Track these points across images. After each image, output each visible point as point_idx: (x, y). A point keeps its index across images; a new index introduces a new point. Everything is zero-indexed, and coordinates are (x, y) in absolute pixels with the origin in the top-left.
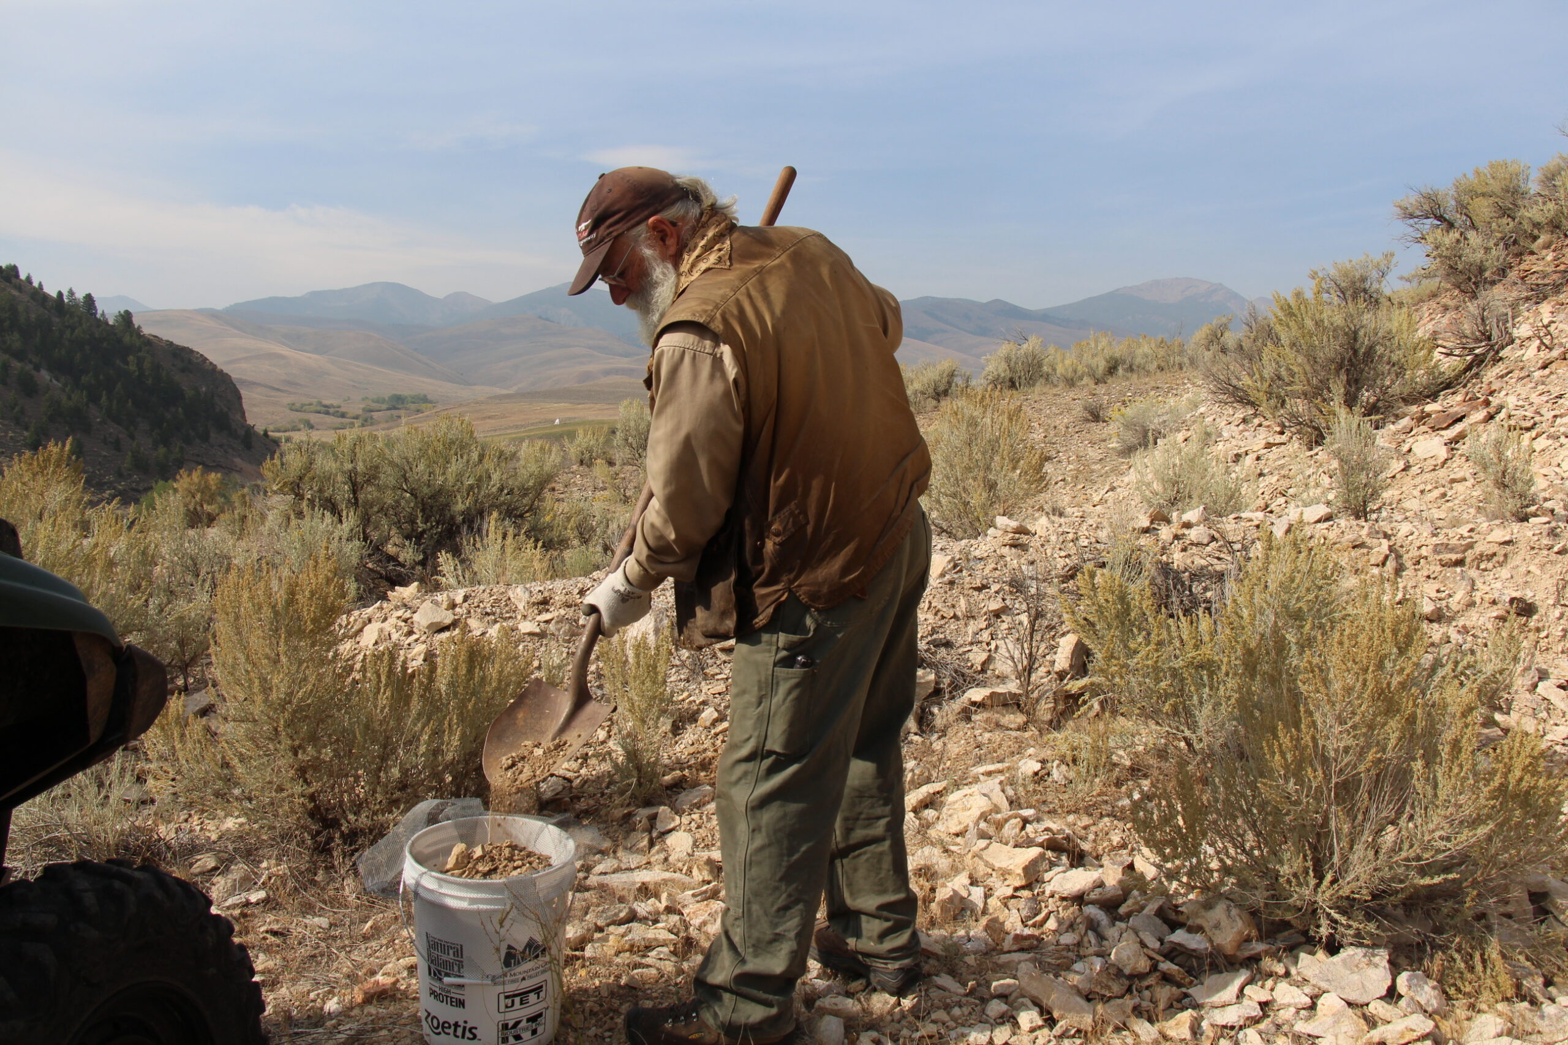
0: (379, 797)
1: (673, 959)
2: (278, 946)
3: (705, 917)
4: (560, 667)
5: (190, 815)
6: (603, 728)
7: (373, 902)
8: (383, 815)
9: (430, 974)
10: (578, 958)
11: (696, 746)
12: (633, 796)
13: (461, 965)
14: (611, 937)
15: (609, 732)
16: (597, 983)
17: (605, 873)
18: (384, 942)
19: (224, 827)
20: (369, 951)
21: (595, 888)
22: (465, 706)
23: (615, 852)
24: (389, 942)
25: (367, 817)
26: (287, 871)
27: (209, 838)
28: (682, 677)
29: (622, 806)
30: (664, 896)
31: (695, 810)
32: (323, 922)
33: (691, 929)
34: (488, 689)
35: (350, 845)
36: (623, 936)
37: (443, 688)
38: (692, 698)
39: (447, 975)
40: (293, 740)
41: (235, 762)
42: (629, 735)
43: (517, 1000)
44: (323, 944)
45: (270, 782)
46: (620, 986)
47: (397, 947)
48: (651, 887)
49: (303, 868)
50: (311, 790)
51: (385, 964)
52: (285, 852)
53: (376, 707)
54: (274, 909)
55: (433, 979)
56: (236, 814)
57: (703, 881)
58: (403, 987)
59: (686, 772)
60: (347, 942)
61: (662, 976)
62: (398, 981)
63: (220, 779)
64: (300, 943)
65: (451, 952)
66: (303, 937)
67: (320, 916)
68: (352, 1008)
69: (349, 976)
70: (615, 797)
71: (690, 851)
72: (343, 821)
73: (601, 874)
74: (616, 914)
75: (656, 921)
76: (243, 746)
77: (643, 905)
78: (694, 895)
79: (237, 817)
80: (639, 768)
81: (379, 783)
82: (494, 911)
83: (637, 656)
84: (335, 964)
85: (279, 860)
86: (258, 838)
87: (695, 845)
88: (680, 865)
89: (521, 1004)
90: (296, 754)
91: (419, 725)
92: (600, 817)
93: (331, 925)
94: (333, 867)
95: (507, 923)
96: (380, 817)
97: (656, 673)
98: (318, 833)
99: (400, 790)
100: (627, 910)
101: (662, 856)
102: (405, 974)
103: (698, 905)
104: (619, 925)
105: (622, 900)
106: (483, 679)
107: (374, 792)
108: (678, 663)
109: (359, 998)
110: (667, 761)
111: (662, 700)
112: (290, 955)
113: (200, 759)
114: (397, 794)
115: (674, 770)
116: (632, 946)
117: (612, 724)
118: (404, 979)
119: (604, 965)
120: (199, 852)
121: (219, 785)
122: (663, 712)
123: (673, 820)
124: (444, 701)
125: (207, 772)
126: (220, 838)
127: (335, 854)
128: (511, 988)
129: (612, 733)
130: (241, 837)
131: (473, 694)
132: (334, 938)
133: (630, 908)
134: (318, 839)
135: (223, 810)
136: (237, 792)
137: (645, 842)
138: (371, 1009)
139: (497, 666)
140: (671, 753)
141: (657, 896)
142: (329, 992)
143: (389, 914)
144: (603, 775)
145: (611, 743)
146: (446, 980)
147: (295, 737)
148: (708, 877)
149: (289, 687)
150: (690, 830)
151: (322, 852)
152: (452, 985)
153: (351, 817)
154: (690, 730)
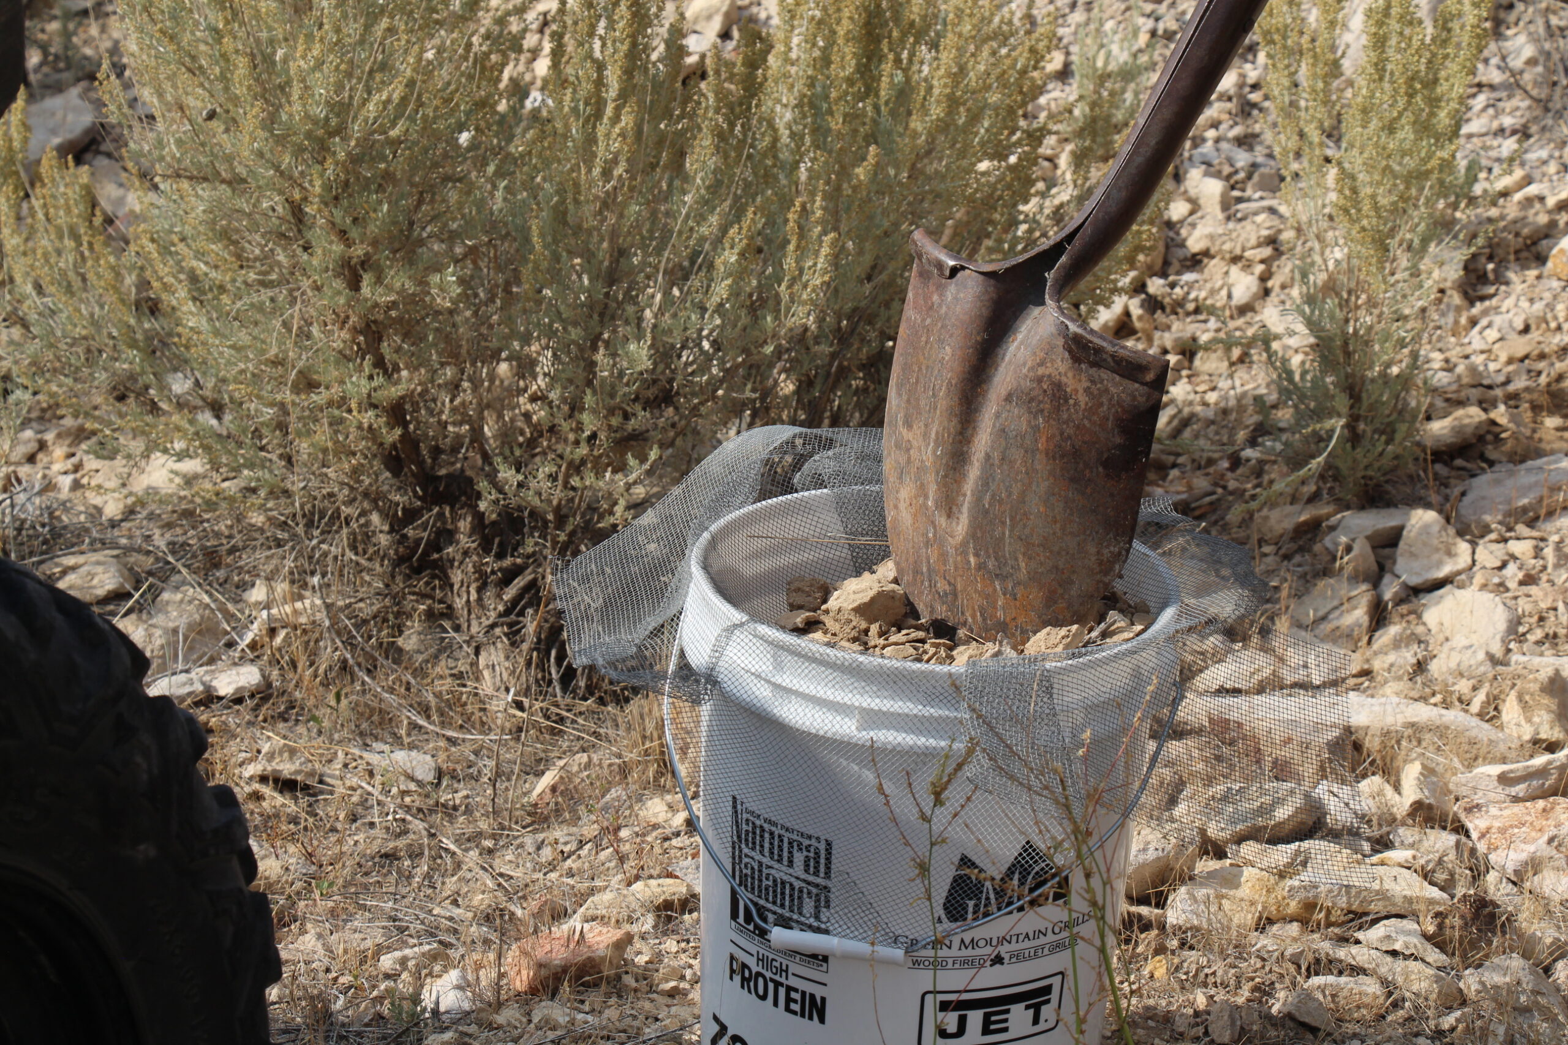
0: (589, 422)
1: (1434, 956)
2: (294, 820)
3: (1539, 846)
4: (1128, 74)
5: (42, 446)
6: (1248, 266)
7: (561, 720)
8: (599, 475)
9: (734, 916)
10: (1146, 927)
11: (1535, 335)
12: (1331, 473)
13: (823, 898)
14: (1248, 872)
15: (1264, 278)
16: (1201, 1001)
17: (1236, 692)
18: (590, 830)
19: (140, 483)
20: (547, 853)
21: (1199, 732)
22: (844, 172)
23: (1265, 632)
24: (605, 830)
25: (553, 477)
26: (322, 616)
27: (99, 510)
28: (1508, 121)
29: (1294, 500)
30: (1411, 774)
31: (1521, 529)
32: (421, 764)
33: (1492, 877)
34: (916, 124)
35: (500, 556)
36: (1282, 875)
37: (784, 117)
38: (1532, 190)
39: (785, 923)
40: (348, 243)
41: (179, 297)
42: (1331, 287)
43: (975, 1018)
44: (418, 825)
45: (276, 363)
46: (1268, 1017)
47: (626, 848)
48: (1372, 744)
49: (366, 609)
50: (396, 391)
51: (592, 891)
52: (311, 564)
53: (589, 158)
54: (283, 717)
55: (741, 930)
56: (179, 445)
57: (1536, 742)
58: (641, 960)
59: (1500, 414)
60: (483, 825)
61: (1395, 1005)
62: (629, 939)
63: (133, 344)
64: (353, 818)
65: (799, 858)
66: (364, 802)
67: (411, 747)
68: (499, 1005)
69: (488, 918)
70: (1273, 472)
71: (1497, 649)
72: (483, 485)
73: (1222, 691)
74: (1265, 810)
75: (1383, 844)
76: (200, 255)
77: (1345, 792)
78: (1504, 779)
79: (181, 456)
80: (1353, 389)
81: (589, 383)
82: (927, 755)
83: (1379, 42)
84: (451, 883)
85: (299, 582)
86: (239, 519)
87: (1515, 632)
88: (1463, 686)
89: (986, 1031)
90: (355, 284)
91: (714, 219)
92: (1225, 528)
93: (440, 774)
94: (449, 613)
95: (954, 795)
96: (590, 479)
97: (1434, 102)
98: (411, 515)
99: (647, 405)
100: (1298, 801)
101: (1408, 656)
102: (648, 923)
103: (1518, 808)
104: (1274, 841)
105: (1282, 771)
106: (904, 94)
107: (575, 407)
108: (1495, 76)
109: (520, 979)
110: (1442, 379)
111: (1443, 189)
112: (327, 847)
113: (77, 283)
114: (641, 419)
115: (1461, 403)
116: (1310, 906)
117: (1278, 253)
118: (643, 937)
119: (1223, 954)
120: (70, 547)
121: (131, 360)
122: (1444, 226)
123: (1450, 554)
124: (784, 155)
125: (94, 323)
126: (130, 513)
127: (456, 576)
128: (954, 980)
129: (1274, 283)
130: (188, 514)
131: (872, 138)
132: (450, 811)
133: (1307, 796)
134: (410, 532)
135: (136, 433)
136: (180, 385)
137: (1358, 615)
138: (557, 1011)
139: (947, 57)
140: (1454, 354)
141: (1390, 772)
142: (434, 957)
143: (603, 756)
144: (1241, 408)
145: (1270, 316)
146: (778, 934)
147: (354, 233)
148: (1548, 732)
149: (339, 87)
150: (1502, 587)
151: (417, 571)
152: (793, 953)
153: (507, 475)
154: (1518, 287)
